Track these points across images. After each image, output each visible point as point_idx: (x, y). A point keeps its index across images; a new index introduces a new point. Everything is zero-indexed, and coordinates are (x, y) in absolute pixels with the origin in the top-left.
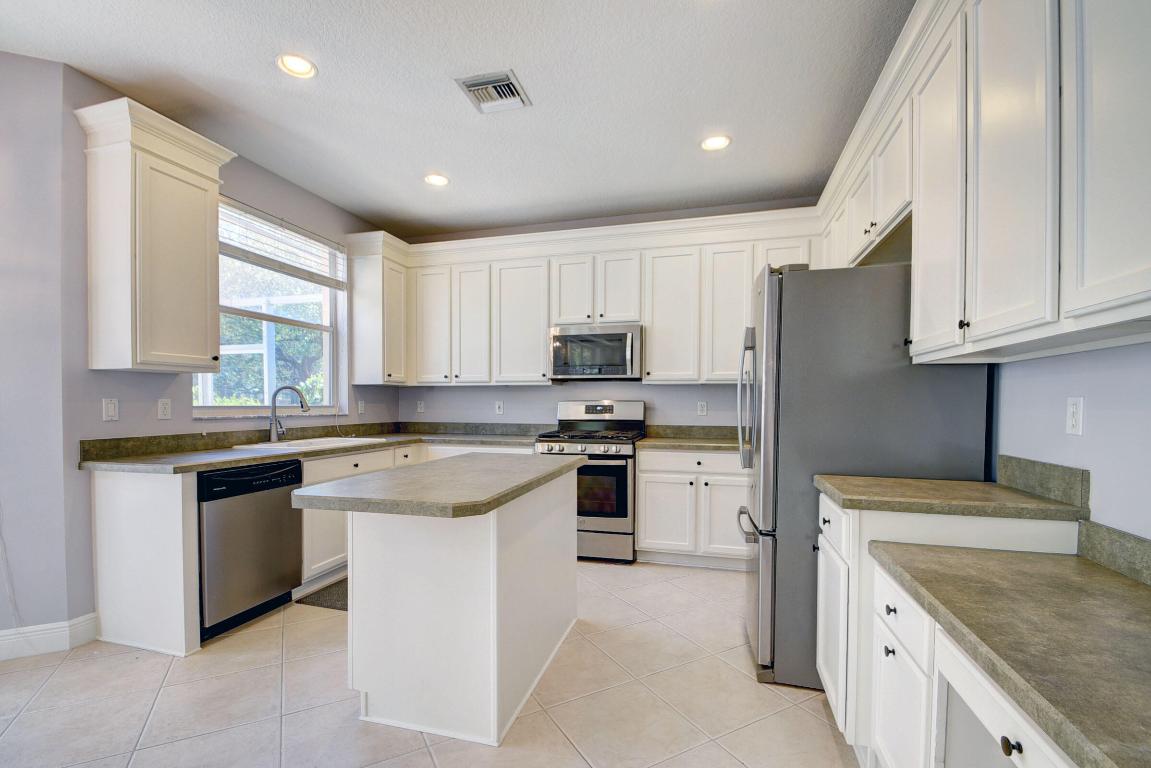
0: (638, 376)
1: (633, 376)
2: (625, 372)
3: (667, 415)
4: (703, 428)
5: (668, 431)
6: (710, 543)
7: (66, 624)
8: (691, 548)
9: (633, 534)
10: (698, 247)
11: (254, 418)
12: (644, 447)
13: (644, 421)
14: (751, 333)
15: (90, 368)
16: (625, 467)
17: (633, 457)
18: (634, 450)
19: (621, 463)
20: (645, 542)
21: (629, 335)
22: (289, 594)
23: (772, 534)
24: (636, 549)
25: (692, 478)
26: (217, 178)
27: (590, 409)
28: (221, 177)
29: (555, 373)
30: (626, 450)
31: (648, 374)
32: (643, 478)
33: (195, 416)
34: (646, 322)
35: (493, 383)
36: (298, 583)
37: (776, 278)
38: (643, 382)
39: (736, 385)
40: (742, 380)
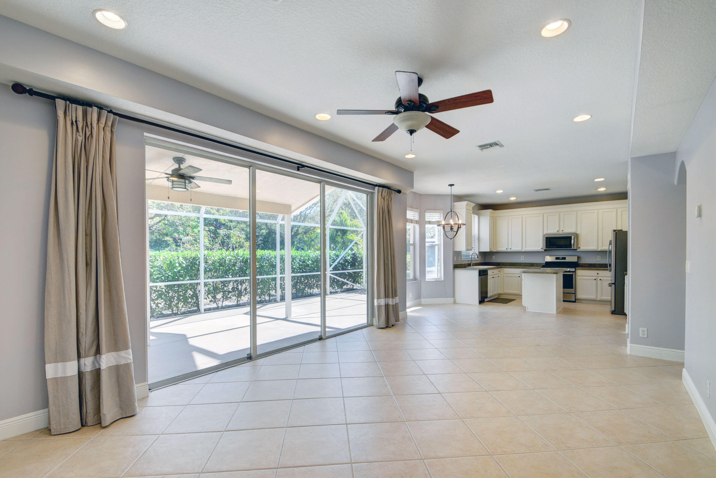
0: (576, 249)
1: (574, 249)
2: (571, 247)
3: (586, 260)
4: (600, 264)
5: (586, 265)
6: (602, 296)
7: (452, 298)
8: (595, 298)
9: (575, 293)
10: (597, 210)
11: (467, 261)
12: (578, 269)
13: (577, 262)
14: (611, 242)
15: (454, 250)
16: (572, 275)
17: (575, 272)
18: (575, 270)
19: (572, 273)
20: (580, 296)
21: (573, 237)
22: (484, 300)
23: (614, 284)
24: (576, 298)
25: (595, 278)
26: (472, 210)
27: (557, 258)
28: (473, 209)
29: (546, 248)
30: (573, 270)
31: (579, 248)
32: (578, 278)
33: (462, 260)
34: (578, 232)
35: (523, 251)
36: (487, 297)
37: (615, 232)
38: (578, 250)
39: (607, 251)
40: (609, 250)
